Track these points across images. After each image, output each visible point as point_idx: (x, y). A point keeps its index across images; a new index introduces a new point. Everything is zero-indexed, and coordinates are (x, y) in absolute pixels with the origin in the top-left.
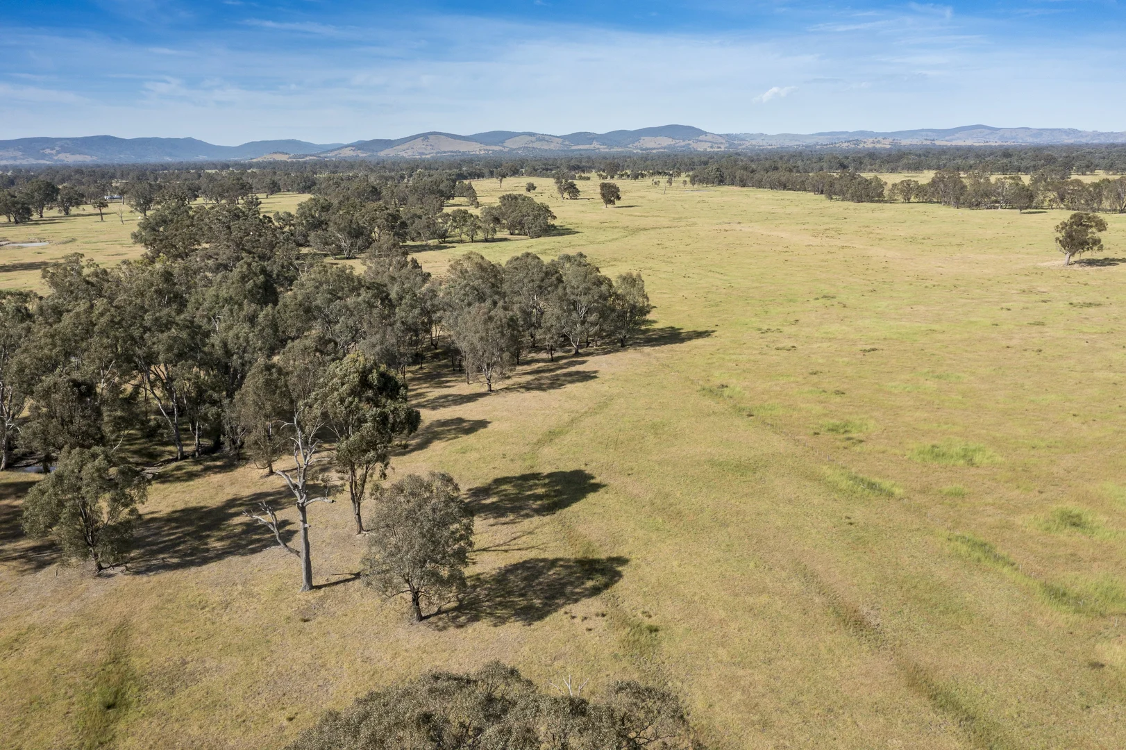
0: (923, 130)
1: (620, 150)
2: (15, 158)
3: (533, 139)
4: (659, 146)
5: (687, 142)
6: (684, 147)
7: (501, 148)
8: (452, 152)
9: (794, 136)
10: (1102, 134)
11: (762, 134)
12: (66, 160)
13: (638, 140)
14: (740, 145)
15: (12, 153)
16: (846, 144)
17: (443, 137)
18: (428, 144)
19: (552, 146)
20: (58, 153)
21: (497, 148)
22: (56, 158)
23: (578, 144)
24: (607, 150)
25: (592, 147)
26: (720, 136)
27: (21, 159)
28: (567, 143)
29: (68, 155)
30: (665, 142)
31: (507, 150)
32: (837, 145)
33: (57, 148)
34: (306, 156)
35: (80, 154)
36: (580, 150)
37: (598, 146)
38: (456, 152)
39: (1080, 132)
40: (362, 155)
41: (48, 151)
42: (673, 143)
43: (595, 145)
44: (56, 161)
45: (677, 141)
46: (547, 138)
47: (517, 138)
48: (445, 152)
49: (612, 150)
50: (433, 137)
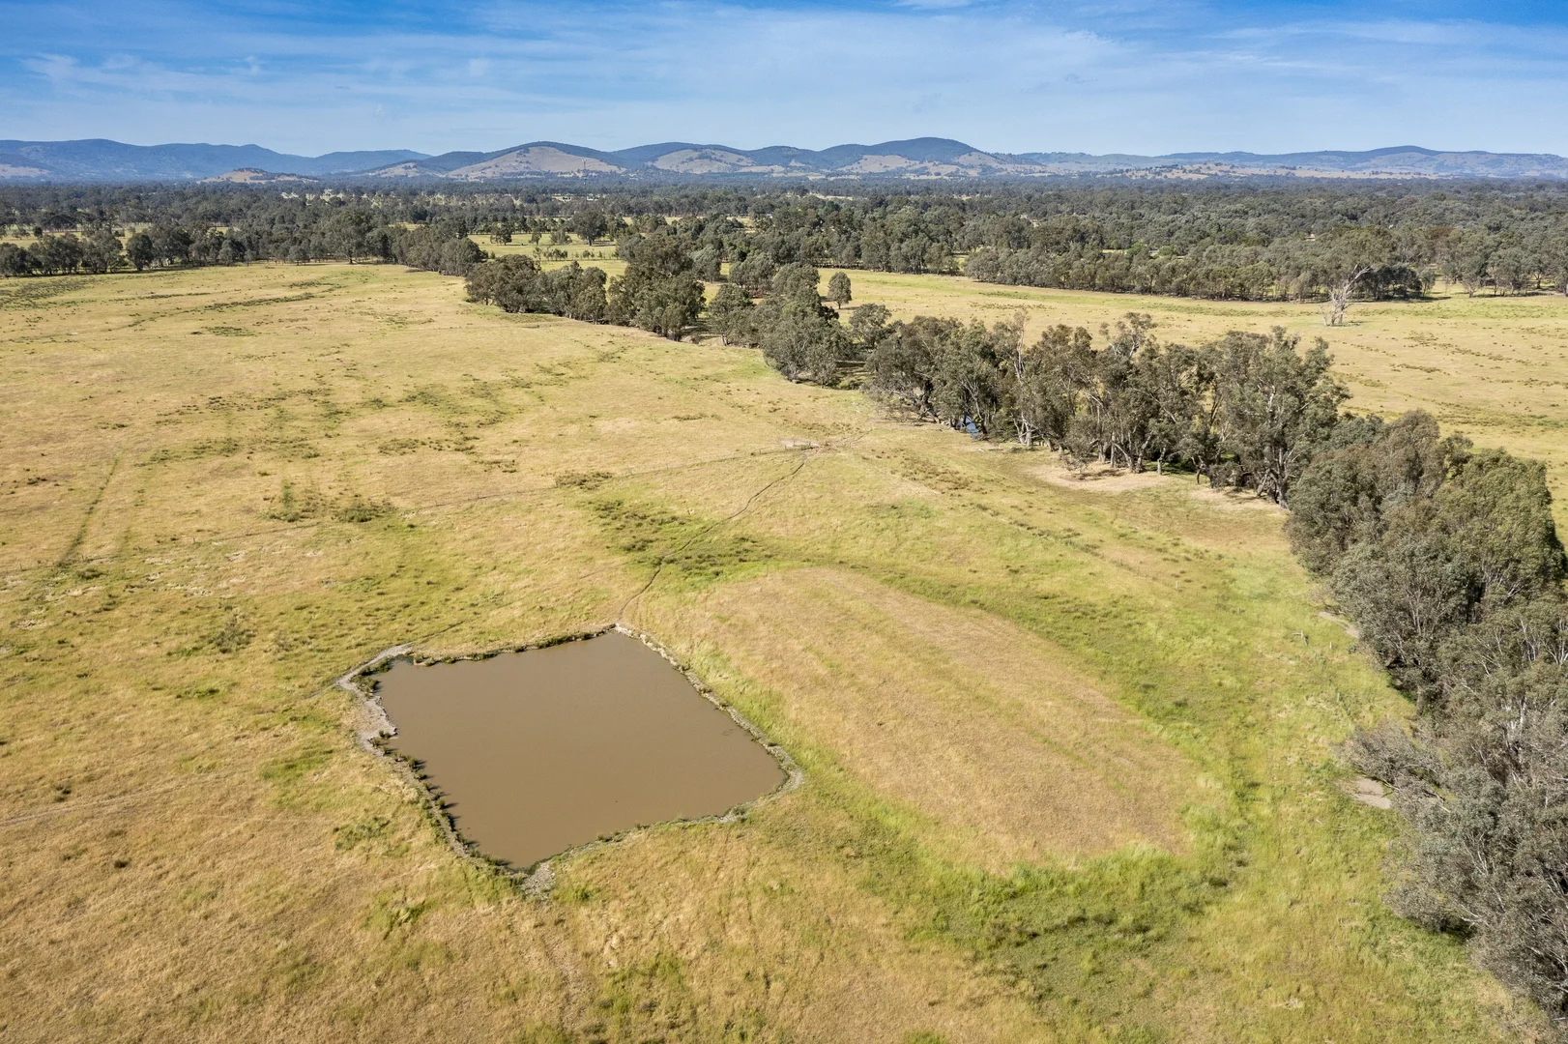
3: (695, 155)
5: (924, 165)
13: (857, 161)
17: (551, 149)
18: (525, 159)
19: (716, 168)
23: (761, 165)
25: (766, 169)
26: (989, 155)
28: (745, 162)
30: (895, 162)
42: (905, 165)
45: (913, 162)
46: (719, 153)
47: (674, 155)
49: (789, 174)
50: (536, 150)
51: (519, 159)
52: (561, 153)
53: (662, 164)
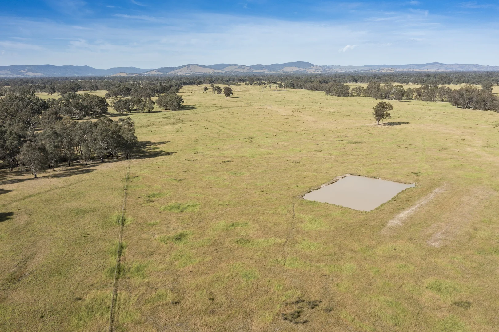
0: (411, 65)
1: (274, 72)
2: (7, 74)
3: (237, 67)
4: (292, 71)
5: (305, 69)
6: (303, 71)
7: (222, 71)
8: (199, 73)
9: (354, 67)
10: (491, 67)
11: (339, 66)
12: (30, 75)
13: (283, 68)
14: (328, 70)
15: (6, 72)
16: (374, 71)
17: (196, 66)
18: (190, 69)
19: (245, 71)
20: (27, 72)
21: (220, 71)
22: (26, 74)
23: (257, 70)
24: (268, 72)
25: (262, 71)
26: (319, 66)
27: (10, 74)
28: (251, 69)
29: (31, 73)
30: (295, 69)
31: (224, 72)
32: (370, 71)
33: (26, 70)
34: (134, 74)
35: (36, 72)
36: (257, 72)
37: (264, 71)
38: (201, 73)
39: (481, 66)
40: (160, 74)
41: (22, 71)
42: (298, 69)
43: (264, 70)
44: (26, 75)
45: (300, 69)
46: (243, 67)
47: (229, 67)
48: (196, 73)
49: (271, 72)
50: (192, 66)
52: (199, 67)
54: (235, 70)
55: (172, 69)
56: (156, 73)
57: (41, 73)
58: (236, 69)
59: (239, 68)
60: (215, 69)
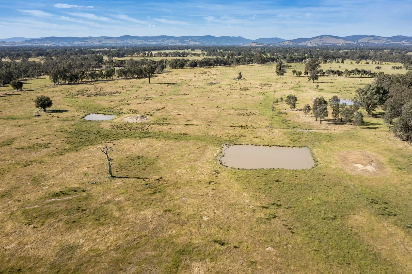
2: (175, 43)
3: (373, 38)
8: (329, 44)
15: (177, 41)
17: (329, 37)
18: (322, 40)
19: (381, 42)
20: (189, 41)
21: (351, 42)
23: (395, 41)
24: (408, 44)
25: (401, 43)
28: (389, 40)
29: (192, 42)
31: (355, 43)
34: (263, 44)
36: (394, 44)
40: (291, 44)
41: (187, 40)
44: (188, 44)
46: (380, 38)
47: (364, 38)
50: (325, 37)
51: (320, 40)
52: (332, 38)
53: (361, 41)
54: (369, 42)
55: (306, 40)
56: (288, 43)
57: (199, 42)
58: (372, 40)
59: (375, 39)
60: (348, 40)
